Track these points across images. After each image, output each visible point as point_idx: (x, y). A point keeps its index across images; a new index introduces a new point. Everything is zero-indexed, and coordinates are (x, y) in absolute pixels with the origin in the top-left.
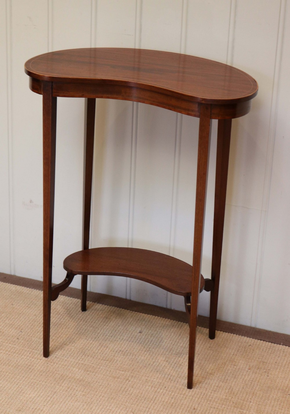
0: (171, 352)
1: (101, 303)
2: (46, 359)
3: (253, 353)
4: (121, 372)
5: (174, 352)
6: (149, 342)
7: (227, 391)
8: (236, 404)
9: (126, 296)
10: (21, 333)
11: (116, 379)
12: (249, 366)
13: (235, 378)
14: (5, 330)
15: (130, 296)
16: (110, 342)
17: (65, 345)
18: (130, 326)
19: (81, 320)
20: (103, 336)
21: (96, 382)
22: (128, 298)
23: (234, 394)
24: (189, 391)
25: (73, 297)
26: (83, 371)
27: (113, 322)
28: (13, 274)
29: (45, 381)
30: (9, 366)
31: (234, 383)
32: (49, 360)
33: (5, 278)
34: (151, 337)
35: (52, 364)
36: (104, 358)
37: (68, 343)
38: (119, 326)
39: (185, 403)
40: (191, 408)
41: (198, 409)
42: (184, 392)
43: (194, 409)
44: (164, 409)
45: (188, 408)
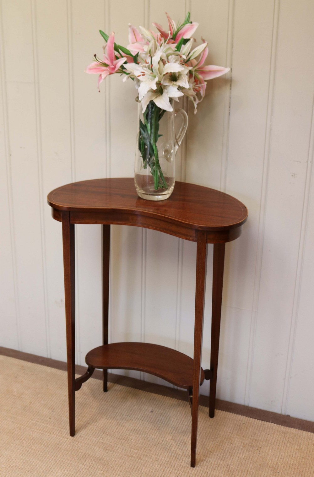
0: (178, 430)
1: (119, 384)
2: (72, 438)
3: (246, 430)
4: (135, 451)
5: (180, 431)
6: (159, 421)
7: (225, 469)
9: (141, 377)
10: (53, 413)
11: (130, 458)
12: (244, 444)
13: (231, 456)
14: (40, 410)
15: (144, 378)
16: (126, 421)
17: (89, 424)
18: (143, 405)
19: (103, 400)
20: (120, 416)
21: (114, 461)
22: (142, 379)
23: (231, 472)
24: (193, 470)
25: (97, 379)
26: (102, 450)
27: (129, 402)
28: (49, 357)
29: (71, 460)
30: (41, 445)
31: (230, 461)
32: (74, 439)
33: (43, 361)
34: (161, 416)
35: (77, 443)
36: (121, 437)
37: (91, 423)
38: (134, 406)
42: (188, 471)
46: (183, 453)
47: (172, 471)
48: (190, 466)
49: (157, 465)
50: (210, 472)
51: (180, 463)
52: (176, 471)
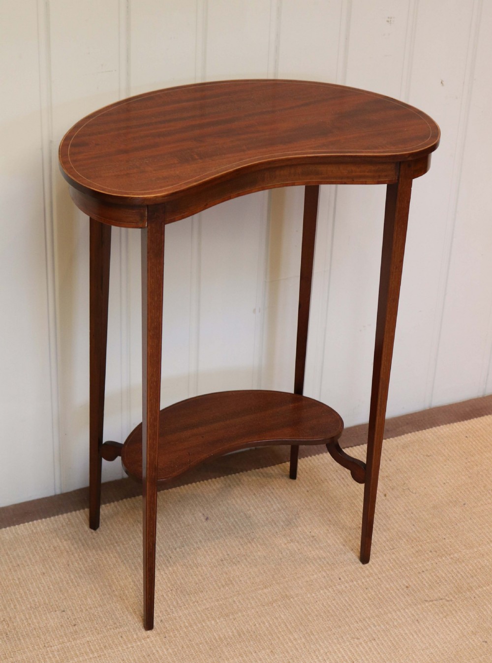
0: (278, 524)
4: (266, 591)
6: (237, 526)
7: (404, 540)
8: (436, 552)
16: (192, 556)
19: (112, 544)
21: (259, 624)
26: (222, 619)
34: (227, 517)
35: (171, 634)
39: (388, 586)
40: (403, 589)
41: (411, 584)
42: (367, 572)
43: (407, 587)
44: (380, 610)
45: (398, 590)
46: (329, 552)
47: (350, 586)
48: (361, 564)
49: (322, 592)
50: (394, 556)
51: (345, 569)
52: (355, 583)
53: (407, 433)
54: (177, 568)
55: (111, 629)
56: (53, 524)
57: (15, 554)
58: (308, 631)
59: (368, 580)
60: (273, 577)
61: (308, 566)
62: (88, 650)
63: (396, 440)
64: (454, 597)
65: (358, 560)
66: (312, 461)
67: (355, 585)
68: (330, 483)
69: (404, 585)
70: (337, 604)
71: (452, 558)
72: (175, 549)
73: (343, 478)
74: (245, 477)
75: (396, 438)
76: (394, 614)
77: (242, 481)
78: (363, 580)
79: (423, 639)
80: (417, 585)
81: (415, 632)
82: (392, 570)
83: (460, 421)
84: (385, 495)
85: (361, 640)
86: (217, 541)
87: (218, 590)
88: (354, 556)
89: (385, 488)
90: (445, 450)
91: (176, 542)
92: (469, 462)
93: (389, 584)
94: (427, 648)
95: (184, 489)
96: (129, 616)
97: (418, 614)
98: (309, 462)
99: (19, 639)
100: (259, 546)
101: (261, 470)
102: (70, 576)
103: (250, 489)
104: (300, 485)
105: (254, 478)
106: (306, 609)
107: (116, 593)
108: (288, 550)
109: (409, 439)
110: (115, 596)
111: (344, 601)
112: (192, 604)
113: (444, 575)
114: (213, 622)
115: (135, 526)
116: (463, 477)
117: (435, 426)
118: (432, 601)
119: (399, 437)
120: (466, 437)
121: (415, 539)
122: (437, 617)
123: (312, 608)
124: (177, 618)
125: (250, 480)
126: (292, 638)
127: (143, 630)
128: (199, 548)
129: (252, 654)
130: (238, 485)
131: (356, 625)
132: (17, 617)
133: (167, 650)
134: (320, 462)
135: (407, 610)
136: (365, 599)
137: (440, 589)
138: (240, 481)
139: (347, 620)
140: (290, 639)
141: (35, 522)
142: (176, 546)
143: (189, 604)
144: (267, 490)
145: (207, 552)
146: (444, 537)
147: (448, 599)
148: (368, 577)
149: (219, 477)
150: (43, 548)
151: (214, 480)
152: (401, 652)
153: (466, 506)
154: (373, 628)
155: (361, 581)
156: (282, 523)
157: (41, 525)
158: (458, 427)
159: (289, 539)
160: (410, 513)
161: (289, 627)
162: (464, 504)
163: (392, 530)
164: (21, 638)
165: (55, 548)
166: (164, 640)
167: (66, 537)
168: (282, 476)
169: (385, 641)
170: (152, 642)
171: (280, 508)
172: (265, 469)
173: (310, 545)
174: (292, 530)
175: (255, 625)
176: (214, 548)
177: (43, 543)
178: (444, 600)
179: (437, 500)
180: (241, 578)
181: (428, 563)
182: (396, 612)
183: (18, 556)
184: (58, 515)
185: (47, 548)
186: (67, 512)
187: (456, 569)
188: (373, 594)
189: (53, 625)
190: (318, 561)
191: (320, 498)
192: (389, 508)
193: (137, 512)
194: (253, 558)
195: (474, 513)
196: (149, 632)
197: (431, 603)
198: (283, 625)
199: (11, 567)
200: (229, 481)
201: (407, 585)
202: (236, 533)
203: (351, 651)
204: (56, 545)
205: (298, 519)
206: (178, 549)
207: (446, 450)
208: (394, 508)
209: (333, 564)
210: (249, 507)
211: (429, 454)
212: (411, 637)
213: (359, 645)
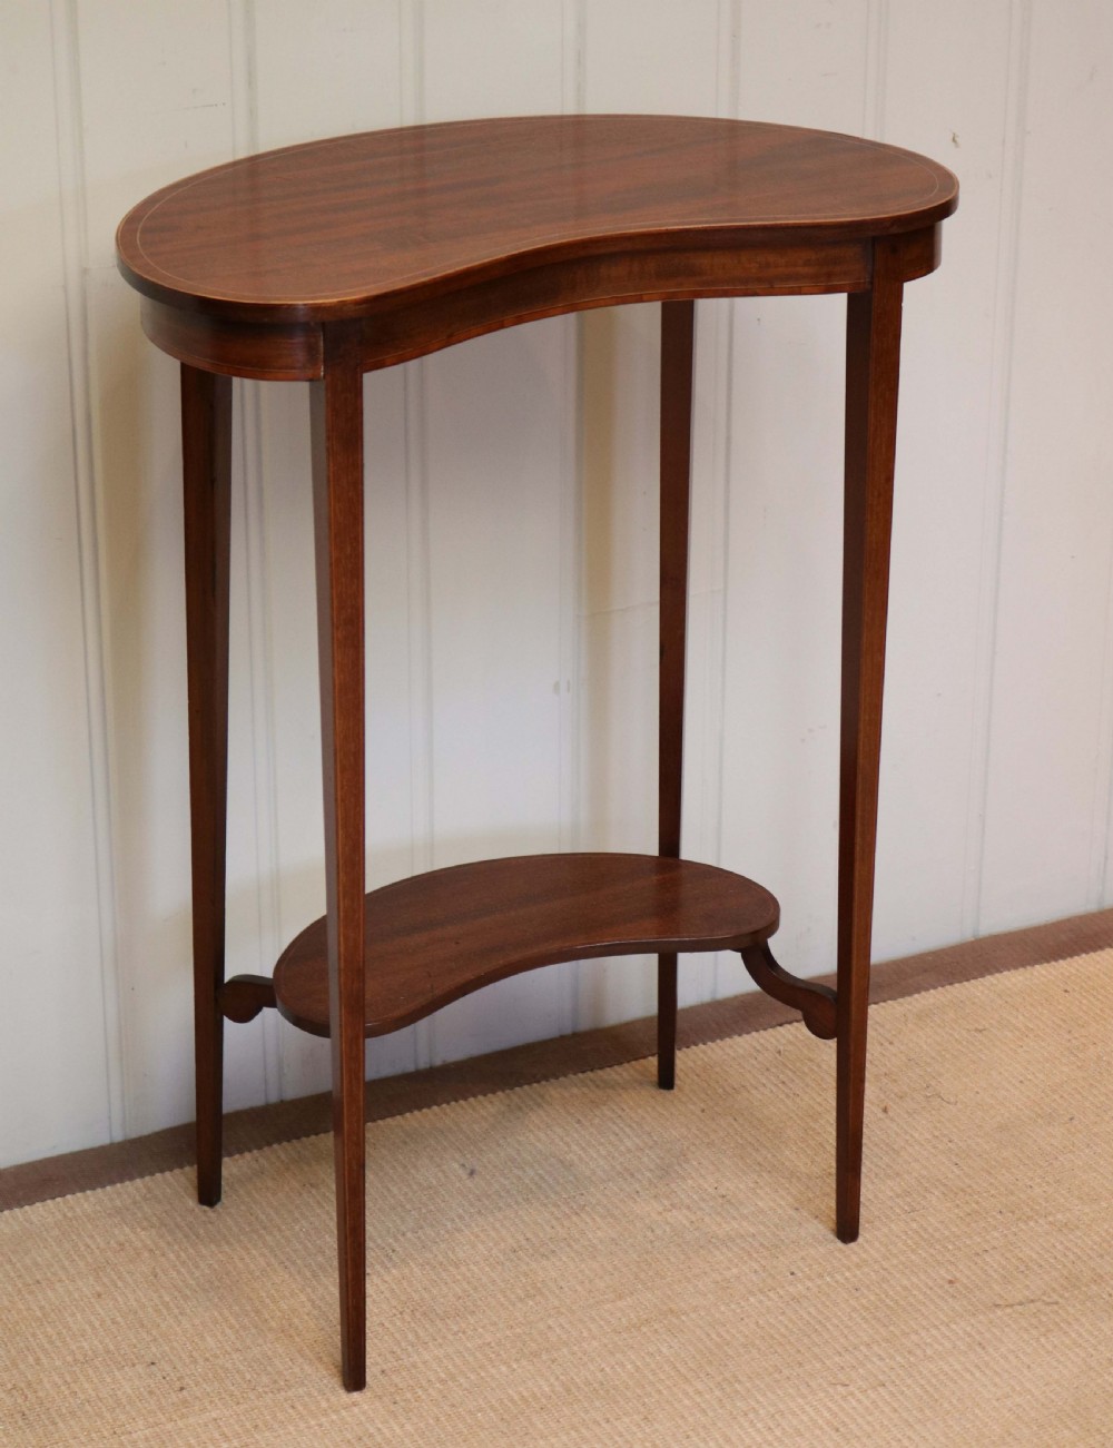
0: (638, 1176)
4: (621, 1304)
6: (545, 1185)
7: (937, 1193)
8: (1013, 1212)
16: (444, 1246)
19: (255, 1231)
34: (519, 1168)
35: (409, 1396)
36: (512, 1297)
39: (905, 1282)
40: (941, 1287)
41: (958, 1275)
42: (854, 1258)
43: (951, 1282)
44: (892, 1328)
45: (931, 1289)
46: (763, 1223)
47: (819, 1286)
48: (840, 1244)
49: (752, 1300)
50: (914, 1225)
51: (803, 1254)
52: (828, 1279)
53: (927, 989)
54: (411, 1270)
55: (266, 1393)
56: (111, 1200)
57: (28, 1261)
58: (727, 1375)
59: (858, 1272)
60: (637, 1277)
61: (717, 1253)
62: (217, 1435)
63: (902, 1005)
64: (1062, 1296)
65: (832, 1237)
66: (709, 1052)
67: (828, 1284)
68: (754, 1092)
69: (943, 1278)
70: (791, 1320)
71: (1050, 1223)
72: (404, 1235)
73: (783, 1083)
74: (552, 1090)
75: (901, 1000)
76: (923, 1333)
77: (547, 1097)
78: (847, 1274)
79: (997, 1380)
80: (973, 1278)
81: (977, 1366)
82: (913, 1251)
83: (1048, 962)
84: (885, 1110)
85: (851, 1388)
86: (499, 1215)
87: (511, 1308)
88: (823, 1230)
89: (882, 1096)
90: (1017, 1018)
91: (403, 1221)
92: (1076, 1038)
93: (909, 1279)
94: (1008, 1397)
95: (413, 1120)
96: (306, 1367)
97: (981, 1333)
98: (701, 1055)
99: (54, 1423)
100: (598, 1219)
101: (590, 1074)
102: (161, 1297)
103: (568, 1112)
104: (684, 1099)
105: (575, 1090)
106: (719, 1335)
107: (273, 1324)
108: (668, 1223)
109: (932, 1000)
110: (270, 1329)
111: (805, 1315)
112: (450, 1337)
113: (1035, 1256)
114: (504, 1369)
115: (305, 1195)
116: (1065, 1069)
117: (991, 974)
118: (1012, 1306)
119: (908, 999)
120: (1066, 991)
121: (962, 1190)
122: (1026, 1336)
123: (734, 1331)
124: (420, 1365)
125: (566, 1095)
126: (690, 1390)
127: (342, 1392)
128: (459, 1230)
129: (599, 1425)
130: (540, 1106)
131: (837, 1359)
132: (45, 1380)
133: (402, 1426)
134: (729, 1055)
135: (954, 1326)
136: (854, 1309)
137: (1028, 1283)
138: (542, 1097)
139: (816, 1350)
140: (686, 1394)
141: (69, 1197)
142: (403, 1228)
143: (444, 1338)
144: (608, 1113)
145: (477, 1236)
146: (1030, 1183)
147: (1048, 1300)
148: (858, 1266)
149: (494, 1092)
150: (93, 1246)
151: (480, 1097)
152: (946, 1405)
153: (1075, 1122)
154: (878, 1363)
155: (843, 1275)
156: (648, 1174)
157: (84, 1203)
158: (1044, 972)
159: (666, 1203)
160: (946, 1140)
161: (682, 1370)
162: (1071, 1119)
163: (906, 1176)
164: (57, 1420)
165: (121, 1244)
166: (392, 1407)
167: (145, 1224)
168: (641, 1084)
169: (908, 1386)
170: (364, 1413)
171: (642, 1145)
172: (600, 1072)
173: (719, 1213)
174: (673, 1186)
175: (602, 1370)
176: (494, 1229)
177: (92, 1237)
178: (1038, 1304)
179: (1007, 1115)
180: (562, 1284)
181: (996, 1234)
182: (928, 1330)
183: (36, 1264)
184: (122, 1181)
185: (102, 1245)
186: (142, 1176)
187: (1062, 1243)
188: (873, 1298)
189: (130, 1392)
190: (738, 1241)
191: (732, 1121)
192: (897, 1134)
193: (306, 1168)
194: (586, 1243)
195: (1095, 1135)
196: (356, 1395)
197: (1009, 1310)
198: (666, 1367)
199: (20, 1286)
200: (515, 1099)
201: (950, 1278)
202: (542, 1198)
203: (829, 1409)
204: (122, 1238)
205: (684, 1165)
206: (409, 1235)
207: (1021, 1017)
208: (906, 1133)
209: (777, 1247)
210: (569, 1146)
211: (980, 1028)
212: (968, 1376)
213: (849, 1398)
